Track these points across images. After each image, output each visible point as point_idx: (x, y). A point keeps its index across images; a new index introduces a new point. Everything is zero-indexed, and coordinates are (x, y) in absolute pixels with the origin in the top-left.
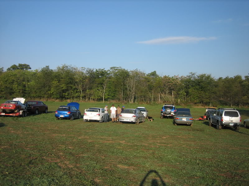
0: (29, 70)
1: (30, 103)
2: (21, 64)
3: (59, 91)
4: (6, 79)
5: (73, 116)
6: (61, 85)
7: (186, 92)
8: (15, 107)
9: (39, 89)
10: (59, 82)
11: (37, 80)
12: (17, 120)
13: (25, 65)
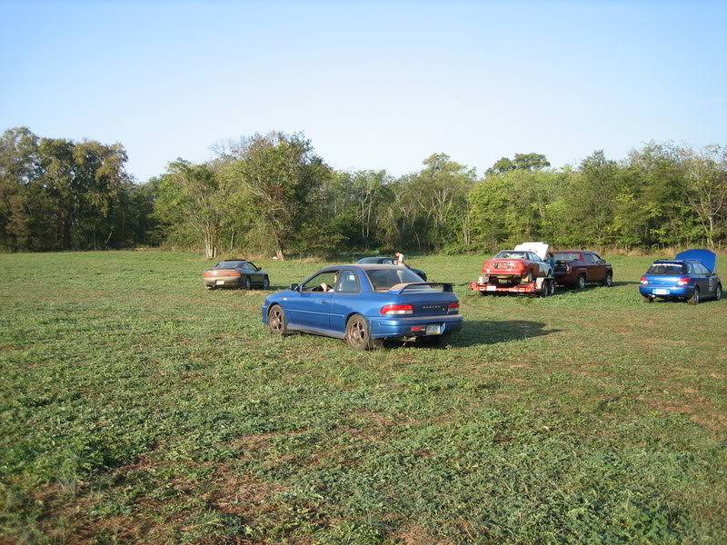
0: (545, 169)
1: (562, 258)
2: (522, 155)
3: (637, 223)
4: (486, 199)
5: (696, 292)
6: (644, 204)
8: (521, 267)
9: (578, 221)
10: (635, 197)
11: (571, 196)
12: (529, 305)
13: (532, 157)
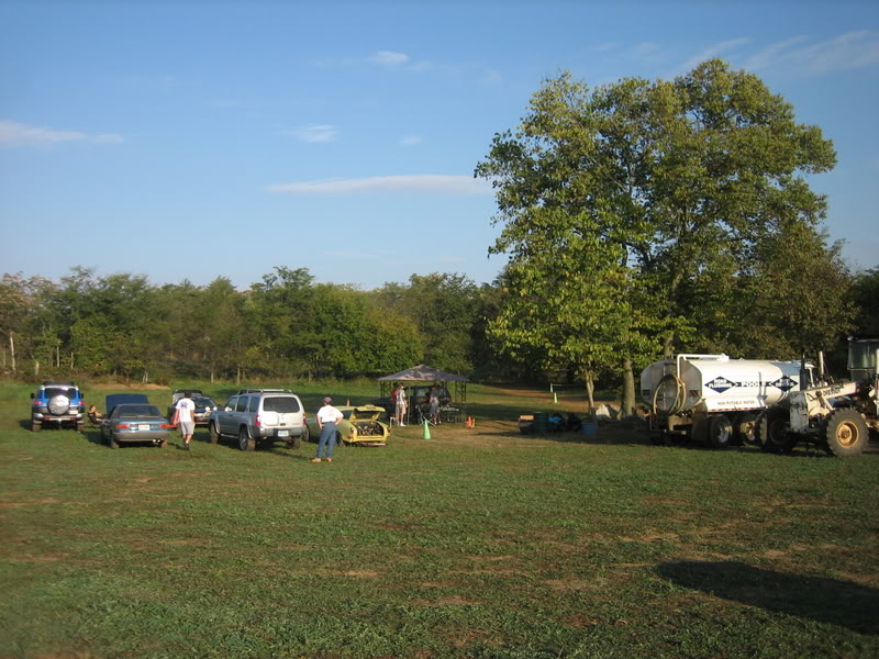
7: (59, 336)
